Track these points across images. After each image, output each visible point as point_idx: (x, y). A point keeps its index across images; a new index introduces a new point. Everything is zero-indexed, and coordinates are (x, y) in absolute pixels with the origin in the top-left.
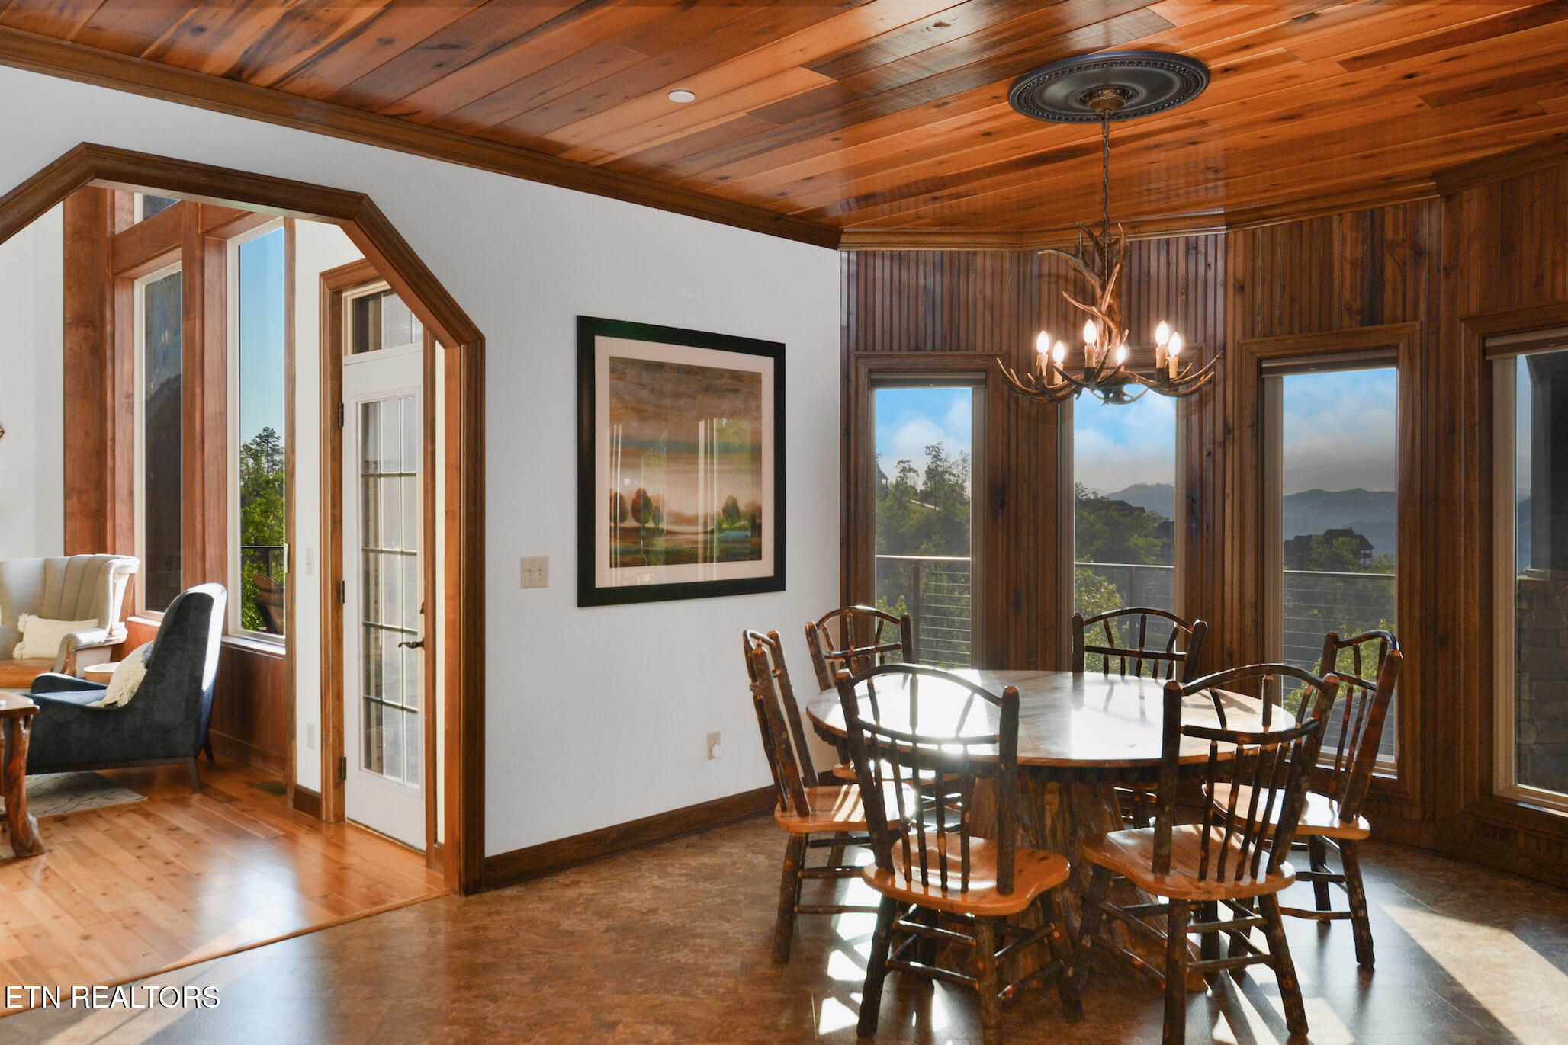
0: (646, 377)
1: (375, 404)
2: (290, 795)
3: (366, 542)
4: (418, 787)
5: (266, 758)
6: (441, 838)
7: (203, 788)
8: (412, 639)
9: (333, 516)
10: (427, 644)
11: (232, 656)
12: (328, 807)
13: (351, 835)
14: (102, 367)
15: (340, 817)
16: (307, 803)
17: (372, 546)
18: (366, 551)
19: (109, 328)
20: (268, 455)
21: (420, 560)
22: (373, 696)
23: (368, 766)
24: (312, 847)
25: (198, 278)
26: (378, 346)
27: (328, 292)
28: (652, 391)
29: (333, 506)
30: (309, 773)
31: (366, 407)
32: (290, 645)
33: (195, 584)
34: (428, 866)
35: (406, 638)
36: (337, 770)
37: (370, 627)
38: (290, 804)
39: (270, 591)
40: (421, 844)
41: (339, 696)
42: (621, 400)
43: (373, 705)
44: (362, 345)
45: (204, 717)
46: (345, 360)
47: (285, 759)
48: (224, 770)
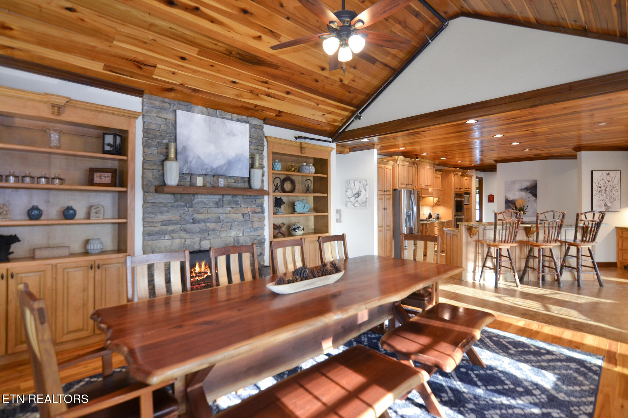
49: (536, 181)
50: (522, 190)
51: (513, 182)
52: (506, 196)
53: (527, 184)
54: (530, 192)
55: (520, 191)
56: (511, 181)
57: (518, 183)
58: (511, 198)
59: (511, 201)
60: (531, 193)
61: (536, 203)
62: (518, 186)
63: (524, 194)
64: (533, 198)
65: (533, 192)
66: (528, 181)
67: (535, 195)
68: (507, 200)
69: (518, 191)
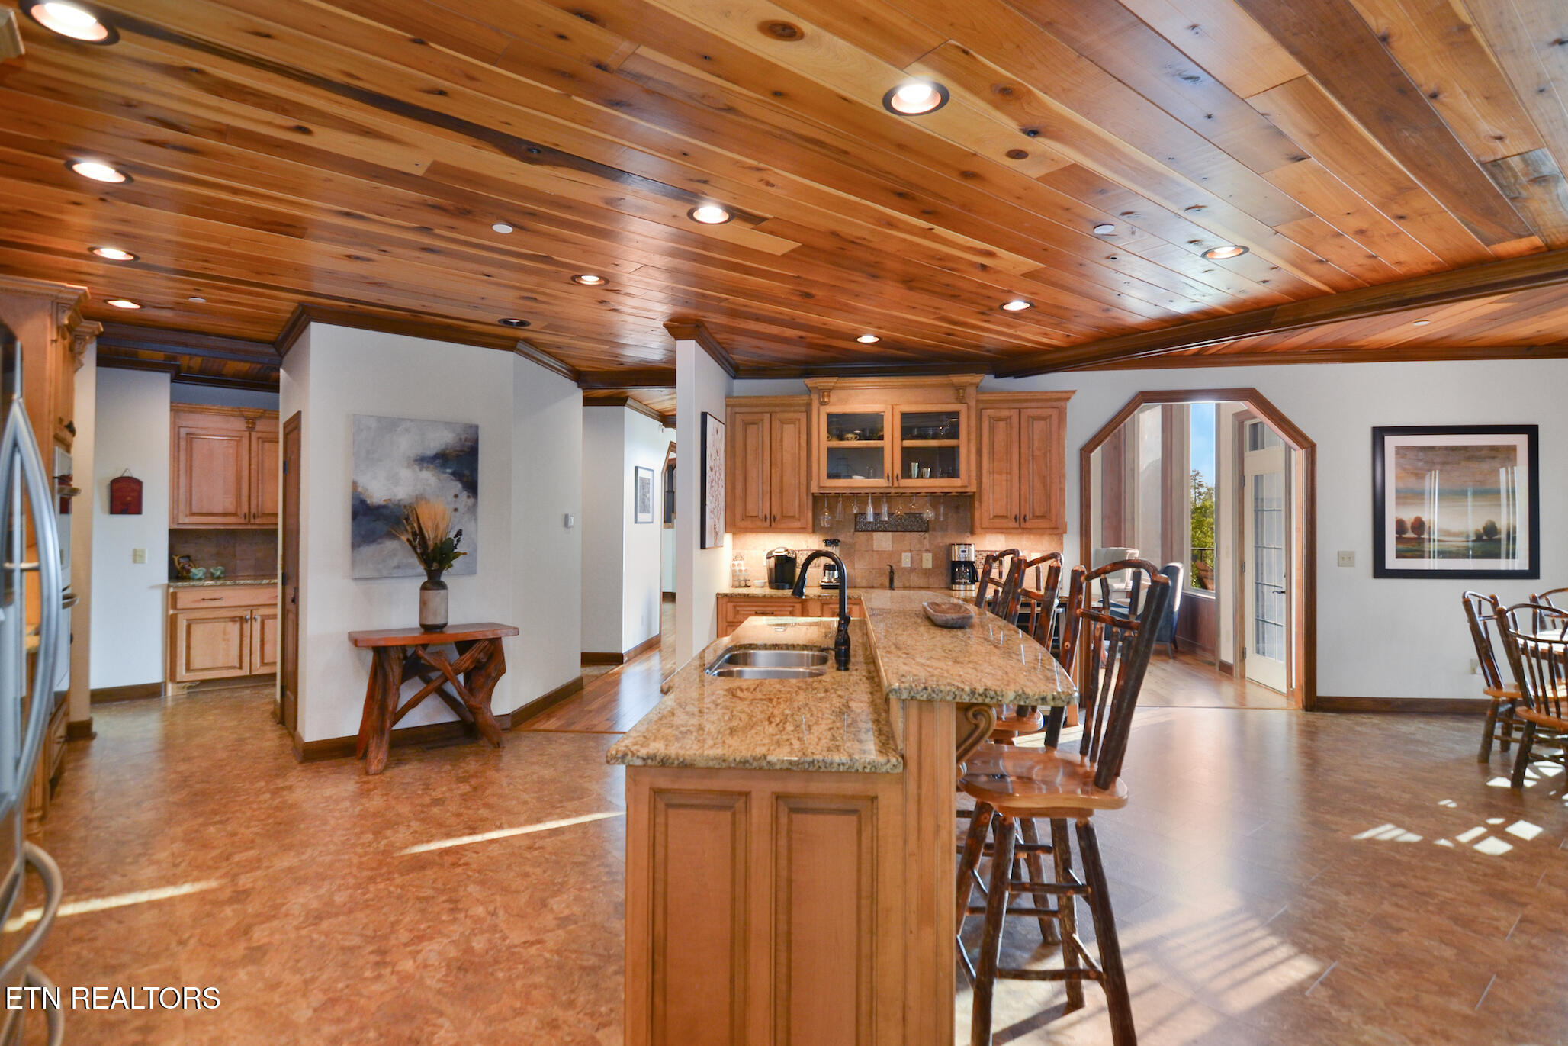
0: (1421, 455)
1: (1262, 476)
2: (1217, 665)
3: (1257, 542)
4: (1283, 663)
5: (1204, 649)
6: (1294, 686)
7: (1174, 658)
8: (1279, 590)
9: (1239, 530)
10: (1287, 592)
11: (1187, 600)
12: (1236, 671)
13: (1248, 685)
14: (1119, 455)
15: (1243, 676)
16: (1226, 669)
17: (1260, 545)
18: (1257, 548)
19: (1123, 437)
20: (1196, 488)
21: (1283, 552)
22: (1260, 618)
23: (1258, 652)
24: (1228, 690)
25: (1169, 413)
26: (1263, 448)
27: (1237, 423)
28: (1425, 462)
29: (1239, 525)
30: (1227, 654)
31: (1256, 477)
32: (1218, 595)
33: (1172, 561)
34: (1288, 699)
35: (1277, 589)
36: (1242, 654)
37: (1258, 584)
38: (1217, 668)
39: (1207, 571)
40: (1284, 690)
41: (1242, 617)
42: (1404, 469)
43: (1260, 622)
44: (1255, 446)
45: (1175, 625)
46: (1245, 455)
47: (1214, 649)
48: (1183, 653)
49: (477, 427)
50: (423, 461)
51: (389, 425)
52: (355, 484)
53: (441, 439)
54: (453, 474)
55: (417, 468)
56: (379, 419)
57: (407, 430)
58: (378, 492)
59: (379, 508)
60: (457, 475)
61: (476, 520)
62: (406, 444)
63: (429, 479)
64: (464, 499)
65: (467, 472)
66: (448, 424)
67: (471, 487)
68: (363, 502)
69: (408, 467)
